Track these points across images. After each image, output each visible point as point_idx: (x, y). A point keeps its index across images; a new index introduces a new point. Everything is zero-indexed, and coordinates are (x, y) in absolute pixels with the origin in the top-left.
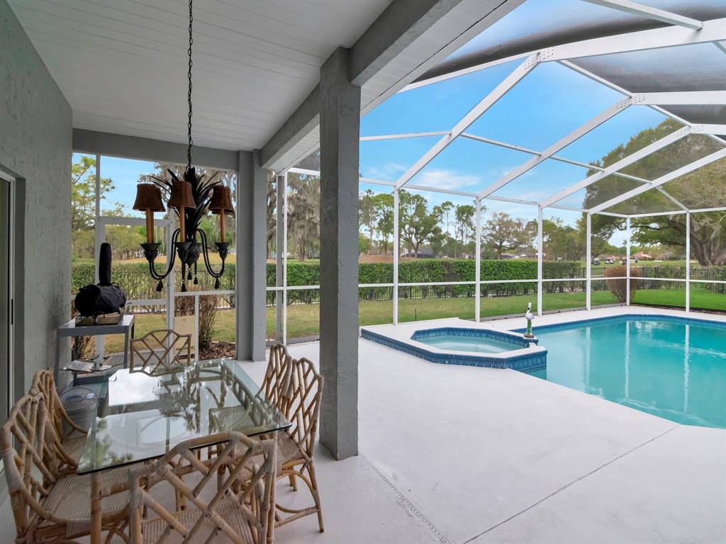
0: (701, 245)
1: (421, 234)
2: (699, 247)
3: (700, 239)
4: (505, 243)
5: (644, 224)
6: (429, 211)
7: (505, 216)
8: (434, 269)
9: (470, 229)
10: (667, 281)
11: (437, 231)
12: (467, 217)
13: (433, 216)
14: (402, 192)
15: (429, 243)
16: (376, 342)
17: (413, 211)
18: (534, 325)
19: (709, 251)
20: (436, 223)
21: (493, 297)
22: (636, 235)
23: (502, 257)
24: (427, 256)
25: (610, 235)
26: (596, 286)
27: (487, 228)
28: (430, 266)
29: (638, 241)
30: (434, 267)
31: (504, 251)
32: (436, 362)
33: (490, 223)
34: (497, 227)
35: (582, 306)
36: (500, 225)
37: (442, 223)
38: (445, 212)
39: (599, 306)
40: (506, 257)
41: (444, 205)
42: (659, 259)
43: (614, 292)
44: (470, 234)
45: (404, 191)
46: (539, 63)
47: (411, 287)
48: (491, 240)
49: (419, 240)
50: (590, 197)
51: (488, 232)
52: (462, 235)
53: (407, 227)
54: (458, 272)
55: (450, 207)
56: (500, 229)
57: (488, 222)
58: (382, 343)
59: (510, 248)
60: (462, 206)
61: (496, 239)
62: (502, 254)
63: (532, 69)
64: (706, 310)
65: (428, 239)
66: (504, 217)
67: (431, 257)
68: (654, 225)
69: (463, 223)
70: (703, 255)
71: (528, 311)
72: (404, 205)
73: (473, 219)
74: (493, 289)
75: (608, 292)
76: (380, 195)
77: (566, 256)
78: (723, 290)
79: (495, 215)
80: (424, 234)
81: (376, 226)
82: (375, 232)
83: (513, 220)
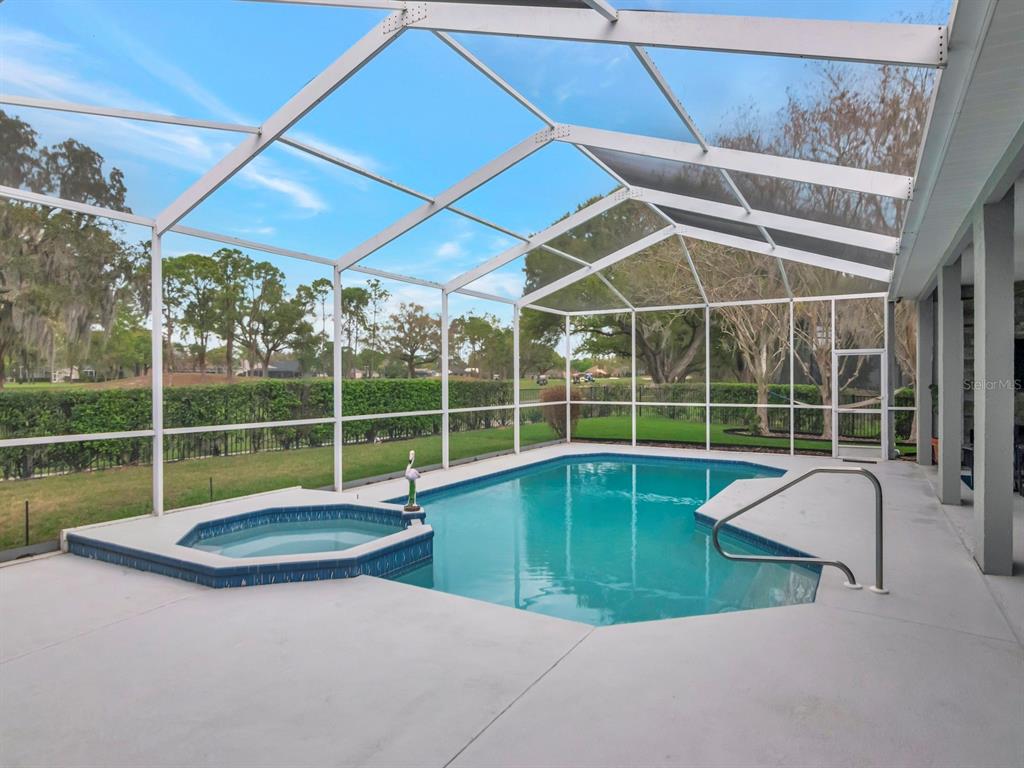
0: (654, 355)
1: (275, 334)
2: (652, 359)
3: (653, 349)
4: (418, 353)
5: (594, 326)
6: (290, 294)
7: (420, 308)
8: (275, 398)
9: (362, 328)
10: (617, 405)
11: (306, 329)
12: (357, 307)
13: (296, 302)
14: (236, 256)
15: (291, 351)
16: (100, 559)
17: (258, 292)
18: (419, 489)
19: (663, 364)
20: (302, 316)
21: (383, 441)
22: (587, 342)
23: (414, 375)
24: (288, 374)
25: (556, 341)
26: (533, 416)
27: (389, 328)
28: (265, 392)
29: (589, 350)
30: (274, 393)
31: (419, 364)
32: (221, 587)
33: (396, 319)
34: (407, 326)
35: (508, 449)
36: (410, 324)
37: (314, 315)
38: (319, 296)
39: (530, 446)
40: (422, 374)
41: (317, 284)
42: (615, 376)
43: (552, 424)
44: (363, 337)
45: (240, 253)
46: (405, 28)
47: (226, 434)
48: (397, 347)
49: (271, 345)
50: (530, 285)
51: (393, 334)
52: (349, 338)
53: (246, 320)
54: (320, 401)
55: (328, 288)
56: (411, 329)
57: (391, 316)
58: (112, 562)
59: (428, 361)
60: (349, 288)
61: (406, 346)
62: (416, 370)
63: (396, 36)
64: (654, 441)
65: (291, 345)
66: (416, 311)
67: (297, 375)
68: (606, 330)
69: (351, 317)
70: (656, 369)
71: (409, 466)
72: (238, 280)
73: (368, 311)
74: (383, 428)
75: (546, 424)
76: (190, 257)
77: (505, 373)
78: (674, 414)
79: (403, 307)
80: (280, 334)
81: (181, 316)
82: (177, 328)
83: (430, 316)
